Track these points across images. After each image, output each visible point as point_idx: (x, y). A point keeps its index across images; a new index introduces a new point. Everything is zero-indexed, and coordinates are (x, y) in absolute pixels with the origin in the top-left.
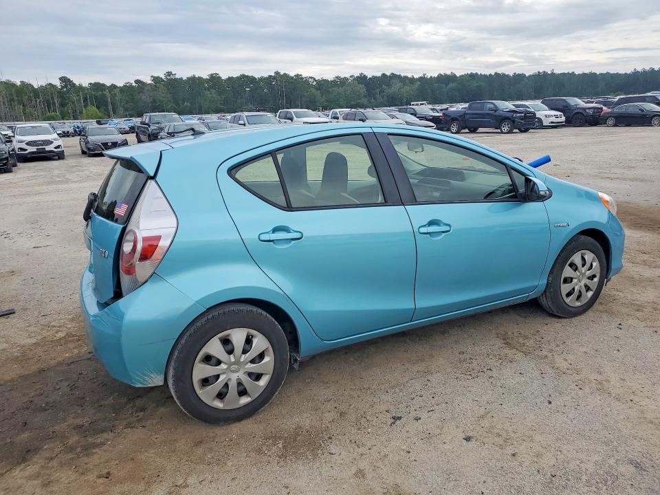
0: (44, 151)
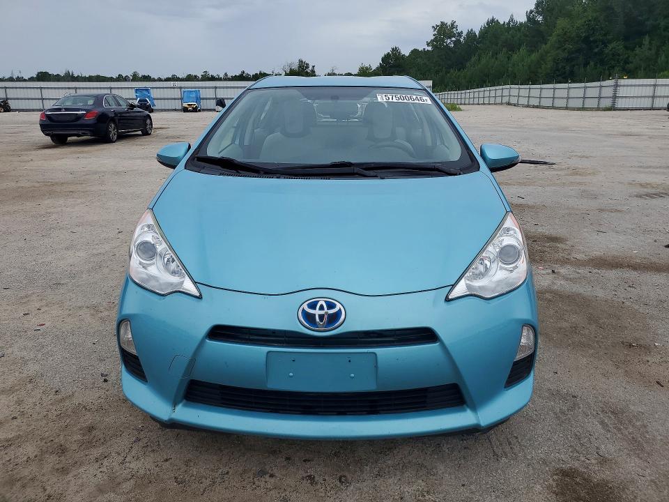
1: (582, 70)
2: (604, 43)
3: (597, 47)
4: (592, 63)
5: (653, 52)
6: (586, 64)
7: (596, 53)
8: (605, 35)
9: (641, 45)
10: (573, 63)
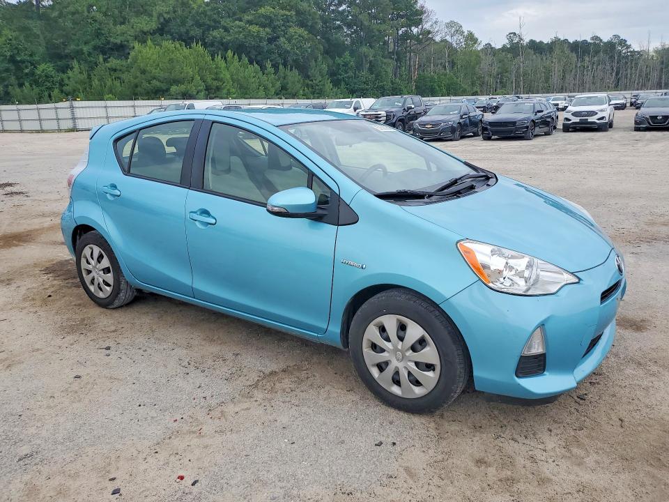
0: (586, 122)
1: (18, 90)
2: (32, 64)
3: (27, 67)
4: (27, 84)
5: (85, 75)
6: (21, 85)
7: (27, 74)
8: (31, 55)
9: (72, 69)
10: (6, 83)
